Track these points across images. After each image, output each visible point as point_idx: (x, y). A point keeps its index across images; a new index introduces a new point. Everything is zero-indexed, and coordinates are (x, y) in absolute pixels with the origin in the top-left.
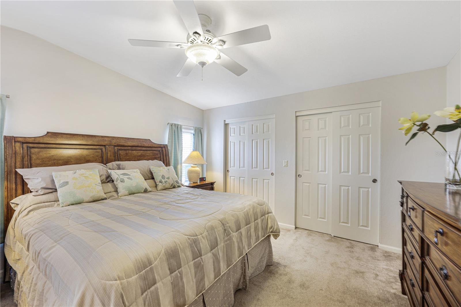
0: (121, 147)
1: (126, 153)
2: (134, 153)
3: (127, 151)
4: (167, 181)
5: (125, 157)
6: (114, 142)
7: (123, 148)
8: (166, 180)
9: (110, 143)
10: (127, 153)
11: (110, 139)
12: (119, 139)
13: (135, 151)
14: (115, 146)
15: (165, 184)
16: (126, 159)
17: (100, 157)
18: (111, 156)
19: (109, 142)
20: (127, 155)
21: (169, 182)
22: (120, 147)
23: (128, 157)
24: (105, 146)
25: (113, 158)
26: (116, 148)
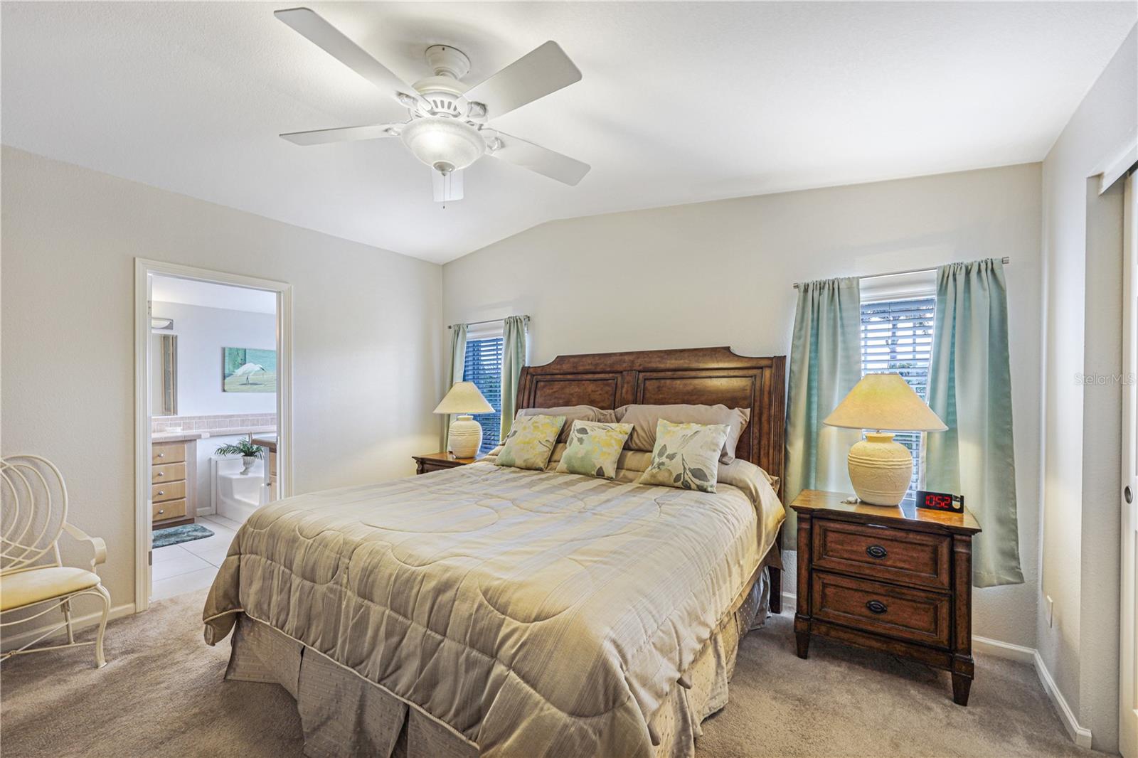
0: (651, 374)
1: (659, 387)
2: (677, 386)
3: (663, 381)
4: (663, 464)
5: (654, 394)
6: (639, 363)
7: (655, 375)
8: (664, 459)
9: (630, 367)
10: (661, 385)
11: (631, 358)
12: (650, 355)
13: (678, 382)
14: (639, 372)
15: (657, 470)
16: (656, 399)
17: (611, 395)
18: (627, 392)
19: (630, 364)
20: (659, 390)
21: (669, 468)
22: (648, 374)
23: (661, 396)
24: (621, 372)
25: (630, 397)
26: (641, 375)
